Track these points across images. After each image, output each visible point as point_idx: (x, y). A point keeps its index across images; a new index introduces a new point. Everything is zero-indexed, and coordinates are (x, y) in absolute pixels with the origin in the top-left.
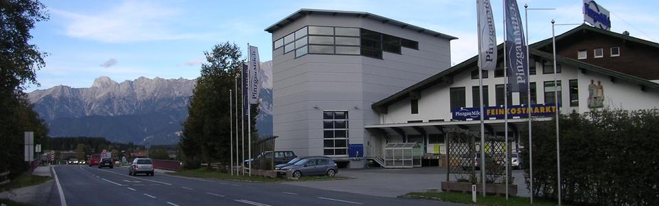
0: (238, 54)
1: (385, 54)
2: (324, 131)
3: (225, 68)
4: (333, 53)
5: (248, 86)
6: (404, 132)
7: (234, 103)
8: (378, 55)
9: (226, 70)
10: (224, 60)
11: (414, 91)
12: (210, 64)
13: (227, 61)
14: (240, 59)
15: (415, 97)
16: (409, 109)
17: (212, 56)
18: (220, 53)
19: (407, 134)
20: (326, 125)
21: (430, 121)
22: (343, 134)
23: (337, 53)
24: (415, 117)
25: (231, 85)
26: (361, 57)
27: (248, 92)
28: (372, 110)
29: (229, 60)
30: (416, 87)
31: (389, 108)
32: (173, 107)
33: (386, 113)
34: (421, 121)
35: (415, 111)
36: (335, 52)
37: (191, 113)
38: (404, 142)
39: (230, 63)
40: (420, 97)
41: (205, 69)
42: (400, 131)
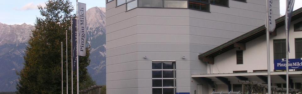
0: (71, 8)
1: (212, 7)
2: (153, 80)
3: (58, 21)
4: (162, 7)
5: (77, 40)
6: (229, 82)
7: (64, 54)
8: (206, 9)
9: (59, 23)
10: (57, 15)
11: (238, 42)
12: (44, 18)
13: (60, 15)
14: (72, 13)
15: (239, 48)
16: (234, 59)
17: (45, 10)
18: (53, 8)
19: (232, 83)
20: (155, 74)
21: (254, 71)
22: (171, 83)
23: (165, 7)
24: (240, 67)
25: (62, 38)
26: (189, 11)
27: (77, 45)
28: (199, 60)
29: (62, 14)
30: (240, 39)
31: (216, 58)
32: (16, 53)
33: (213, 63)
34: (246, 72)
35: (240, 61)
36: (163, 6)
37: (27, 64)
38: (230, 90)
39: (63, 17)
40: (245, 49)
41: (39, 22)
42: (225, 80)
